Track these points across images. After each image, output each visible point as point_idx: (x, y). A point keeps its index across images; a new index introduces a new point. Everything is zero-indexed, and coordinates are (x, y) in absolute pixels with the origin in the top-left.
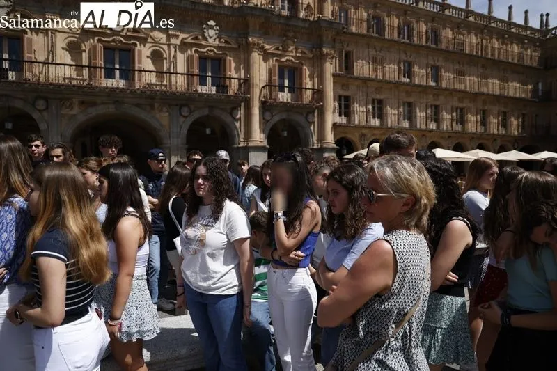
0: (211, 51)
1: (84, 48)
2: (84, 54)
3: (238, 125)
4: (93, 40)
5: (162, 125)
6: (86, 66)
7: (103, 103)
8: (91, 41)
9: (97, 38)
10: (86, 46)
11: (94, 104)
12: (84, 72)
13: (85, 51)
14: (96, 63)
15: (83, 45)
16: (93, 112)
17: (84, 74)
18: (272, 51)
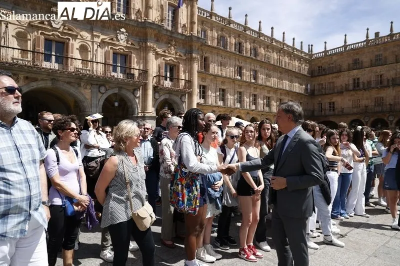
0: (121, 49)
1: (29, 37)
2: (29, 42)
3: (137, 101)
4: (37, 32)
5: (85, 98)
6: (30, 51)
7: (42, 80)
8: (36, 33)
9: (40, 31)
10: (31, 36)
11: (36, 80)
12: (29, 55)
13: (30, 40)
14: (39, 50)
15: (29, 35)
16: (35, 85)
17: (29, 57)
18: (161, 53)
